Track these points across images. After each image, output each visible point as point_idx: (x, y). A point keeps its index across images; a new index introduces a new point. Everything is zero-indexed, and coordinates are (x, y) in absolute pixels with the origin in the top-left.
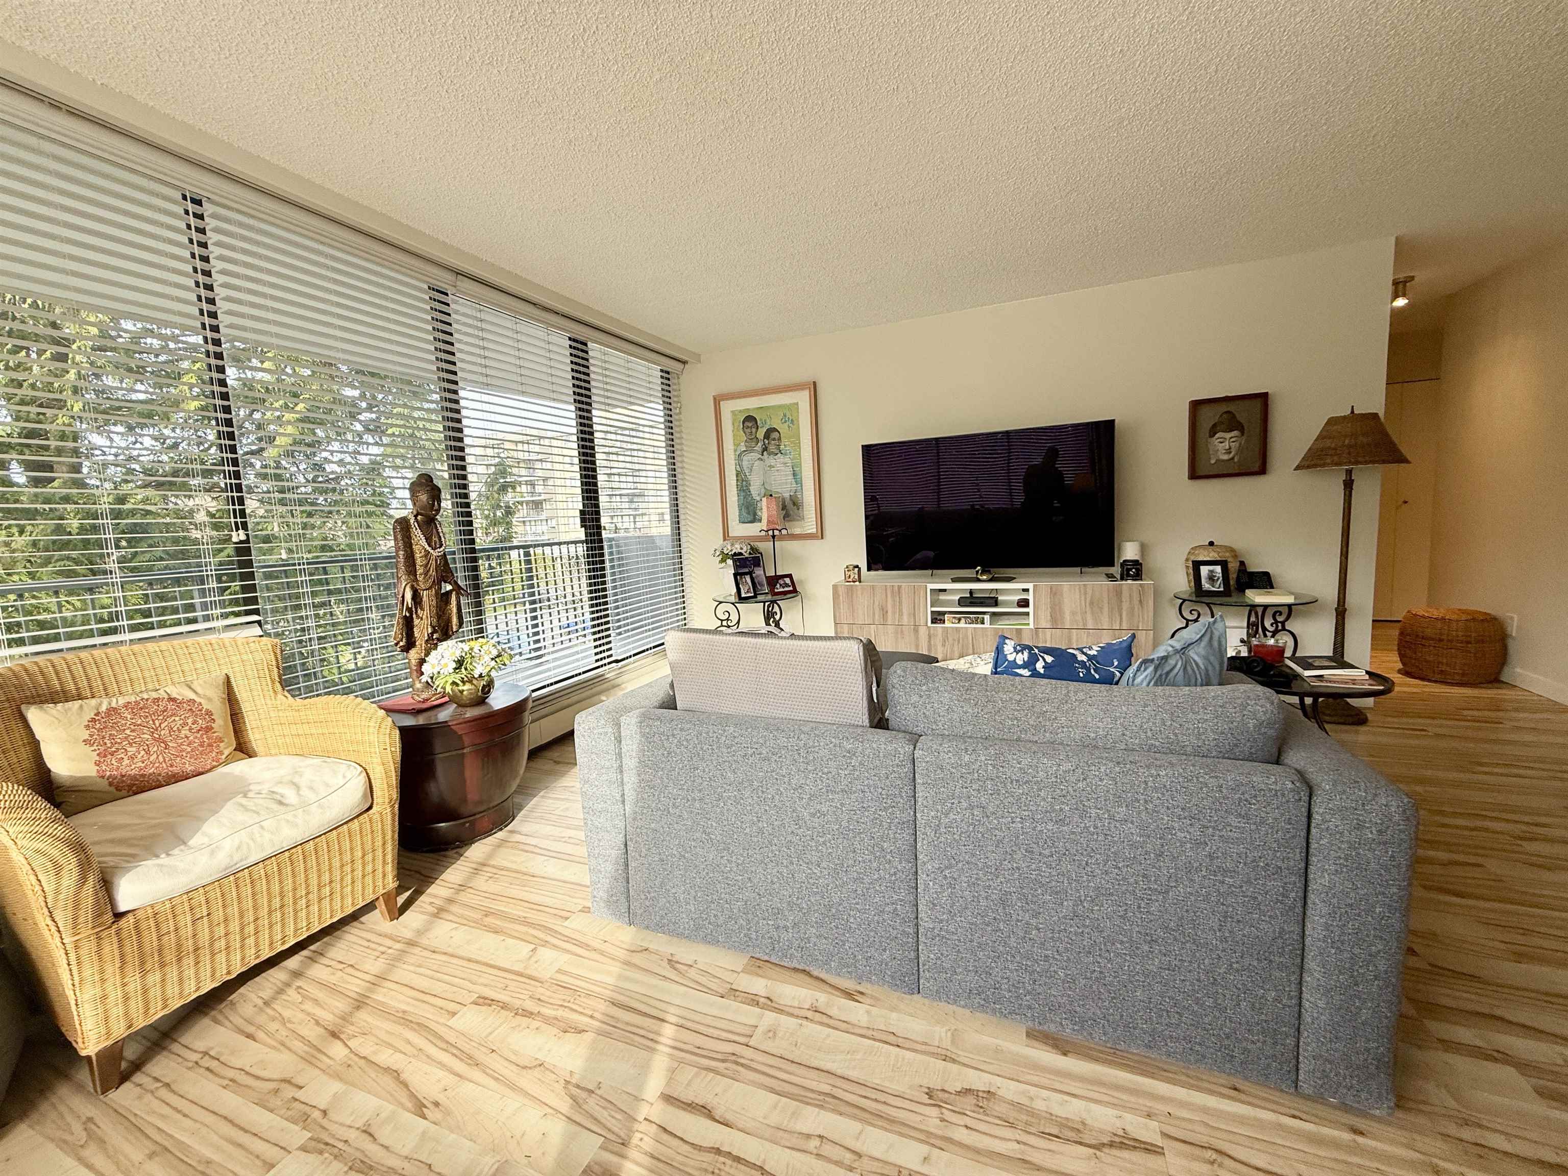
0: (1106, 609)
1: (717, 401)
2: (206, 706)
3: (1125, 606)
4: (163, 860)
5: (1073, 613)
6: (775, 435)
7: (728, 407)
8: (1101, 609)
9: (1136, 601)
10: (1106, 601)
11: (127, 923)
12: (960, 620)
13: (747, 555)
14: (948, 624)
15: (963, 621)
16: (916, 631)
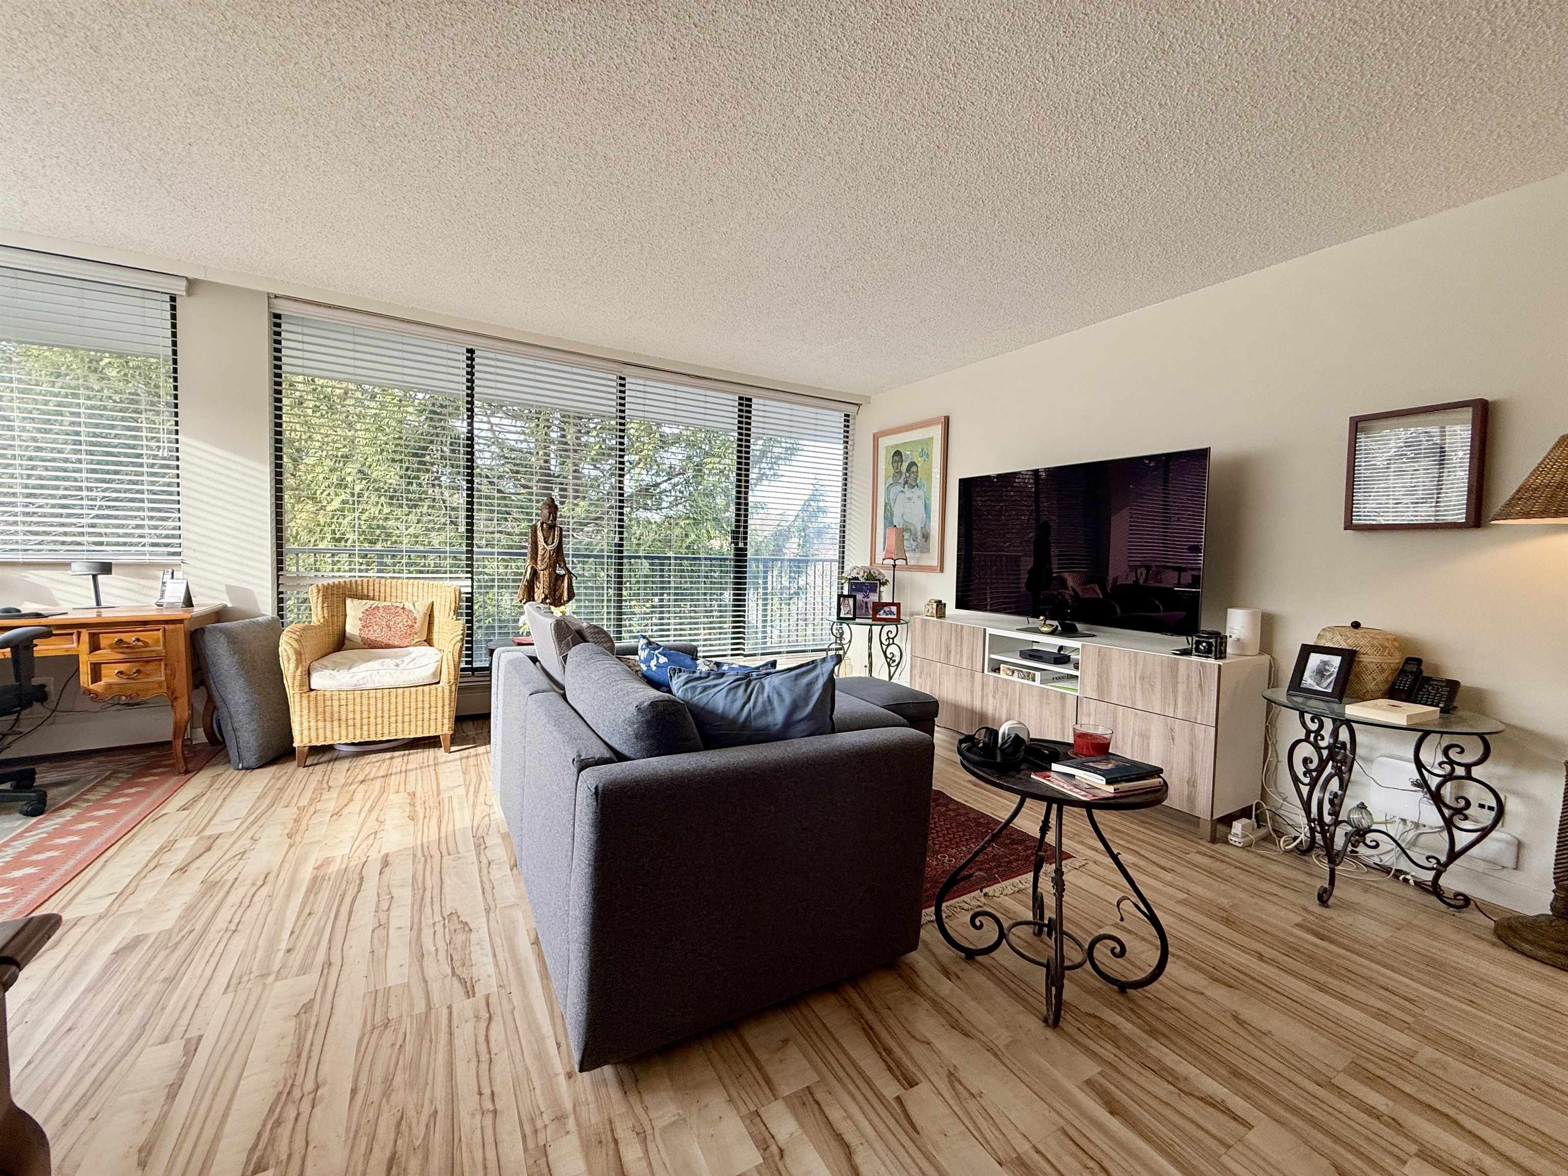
0: (1158, 687)
1: (876, 438)
2: (416, 615)
3: (1181, 688)
4: (334, 673)
5: (1121, 686)
6: (914, 469)
7: (884, 442)
8: (1153, 686)
9: (1195, 684)
10: (1159, 676)
11: (313, 694)
12: (1013, 672)
13: (862, 580)
14: (1002, 675)
15: (1016, 673)
16: (973, 676)
